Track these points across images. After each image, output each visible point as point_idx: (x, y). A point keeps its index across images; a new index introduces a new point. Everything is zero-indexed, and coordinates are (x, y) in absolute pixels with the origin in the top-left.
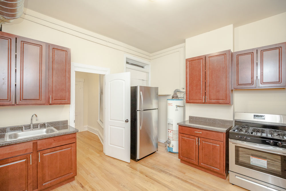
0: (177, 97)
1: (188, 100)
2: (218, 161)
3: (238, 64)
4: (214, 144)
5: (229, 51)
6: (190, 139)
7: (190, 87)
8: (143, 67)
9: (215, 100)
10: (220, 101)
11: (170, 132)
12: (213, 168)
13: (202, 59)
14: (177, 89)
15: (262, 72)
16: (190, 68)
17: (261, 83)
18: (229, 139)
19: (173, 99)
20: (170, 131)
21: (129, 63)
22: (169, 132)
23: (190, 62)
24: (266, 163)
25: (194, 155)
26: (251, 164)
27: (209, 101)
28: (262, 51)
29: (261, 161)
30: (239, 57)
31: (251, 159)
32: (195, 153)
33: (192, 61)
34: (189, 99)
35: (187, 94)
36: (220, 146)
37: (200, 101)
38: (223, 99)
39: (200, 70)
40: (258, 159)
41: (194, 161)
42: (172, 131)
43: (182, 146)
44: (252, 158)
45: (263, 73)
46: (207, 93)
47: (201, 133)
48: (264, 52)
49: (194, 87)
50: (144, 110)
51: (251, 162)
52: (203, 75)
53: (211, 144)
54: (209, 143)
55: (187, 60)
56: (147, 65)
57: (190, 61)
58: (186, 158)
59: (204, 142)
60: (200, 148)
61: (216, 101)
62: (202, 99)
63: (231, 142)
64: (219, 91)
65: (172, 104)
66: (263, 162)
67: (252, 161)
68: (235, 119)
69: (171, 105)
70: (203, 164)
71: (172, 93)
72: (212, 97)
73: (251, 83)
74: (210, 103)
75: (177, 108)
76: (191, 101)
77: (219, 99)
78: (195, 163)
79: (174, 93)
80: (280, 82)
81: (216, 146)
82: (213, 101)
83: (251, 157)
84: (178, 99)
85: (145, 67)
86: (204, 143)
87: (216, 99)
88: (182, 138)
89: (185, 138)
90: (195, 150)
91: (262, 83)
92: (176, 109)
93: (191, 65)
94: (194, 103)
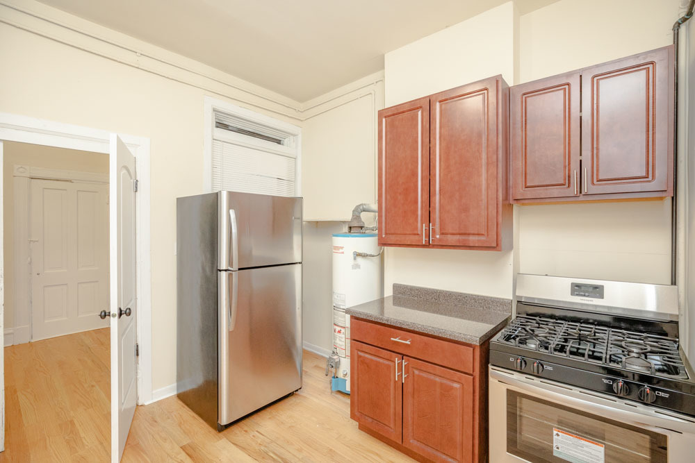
0: (362, 227)
1: (384, 236)
2: (458, 438)
3: (526, 124)
4: (445, 381)
5: (498, 80)
6: (381, 360)
7: (388, 197)
8: (279, 142)
9: (457, 237)
10: (472, 238)
11: (339, 332)
12: (444, 457)
13: (421, 107)
14: (362, 205)
15: (595, 146)
16: (388, 137)
17: (593, 184)
18: (490, 367)
19: (350, 232)
20: (338, 329)
21: (230, 128)
22: (336, 334)
23: (389, 119)
24: (602, 455)
25: (392, 410)
26: (555, 454)
27: (440, 240)
28: (595, 79)
29: (587, 446)
30: (528, 99)
31: (555, 437)
32: (392, 405)
33: (394, 115)
34: (386, 234)
35: (380, 216)
36: (461, 389)
37: (414, 239)
38: (478, 234)
39: (417, 142)
40: (576, 440)
41: (390, 429)
42: (343, 330)
43: (360, 380)
44: (558, 435)
45: (597, 149)
46: (436, 215)
47: (408, 342)
48: (601, 82)
49: (399, 197)
50: (239, 269)
51: (555, 449)
52: (424, 160)
53: (437, 379)
54: (432, 377)
55: (381, 114)
56: (292, 135)
57: (389, 116)
58: (370, 420)
59: (417, 372)
60: (408, 389)
61: (459, 241)
62: (419, 233)
63: (495, 376)
64: (465, 209)
65: (342, 248)
66: (593, 452)
67: (559, 446)
68: (518, 296)
69: (341, 251)
70: (415, 443)
71: (348, 217)
72: (450, 229)
73: (562, 182)
74: (442, 246)
75: (355, 259)
76: (393, 239)
77: (469, 234)
78: (393, 438)
79: (353, 216)
80: (650, 178)
81: (452, 388)
82: (452, 239)
83: (555, 432)
84: (364, 235)
85: (286, 141)
86: (419, 376)
87: (460, 234)
88: (359, 357)
89: (367, 356)
90: (392, 396)
91: (595, 182)
92: (352, 262)
93: (391, 126)
94: (400, 245)
